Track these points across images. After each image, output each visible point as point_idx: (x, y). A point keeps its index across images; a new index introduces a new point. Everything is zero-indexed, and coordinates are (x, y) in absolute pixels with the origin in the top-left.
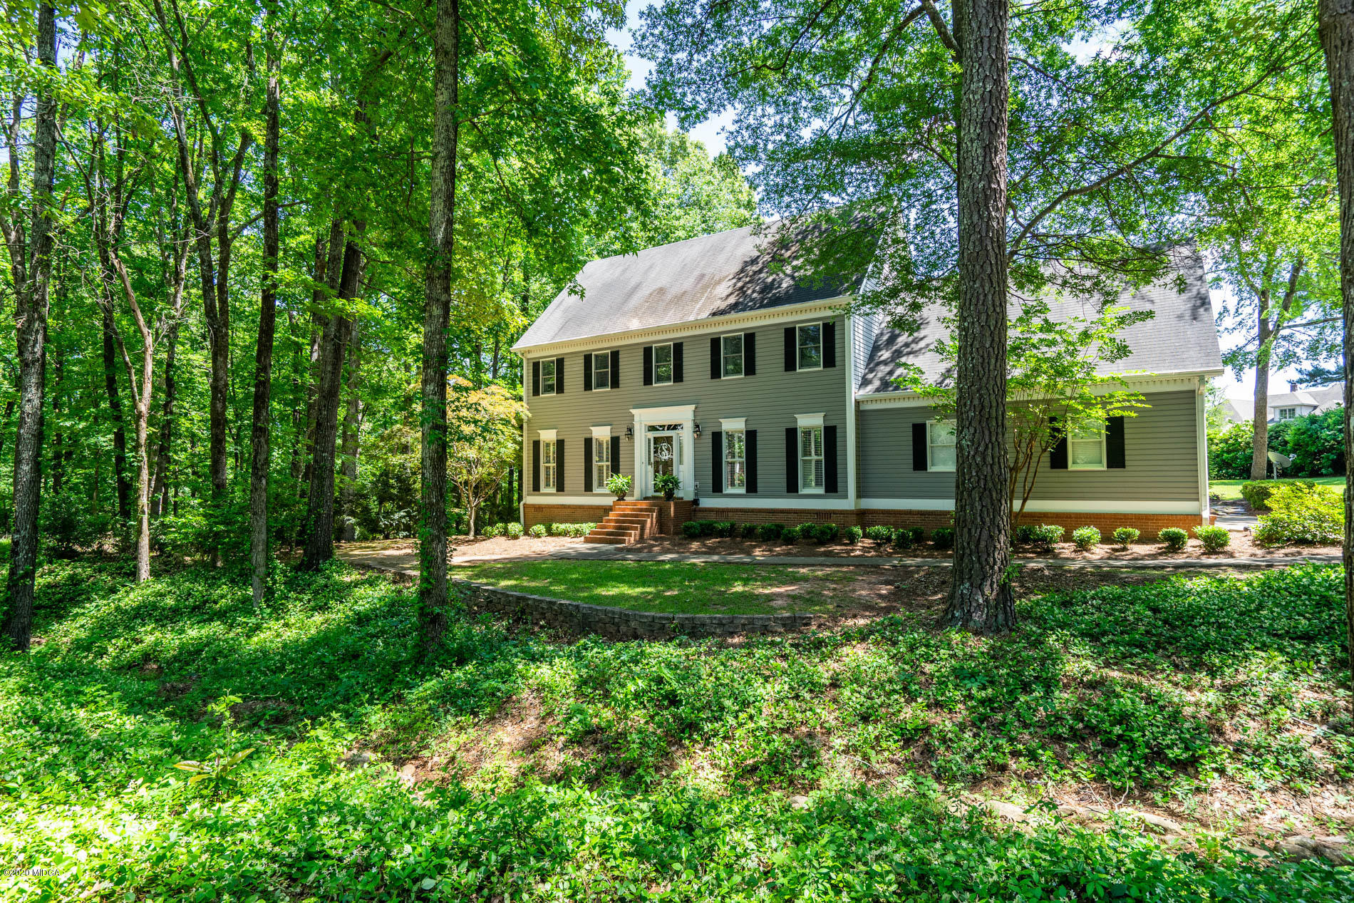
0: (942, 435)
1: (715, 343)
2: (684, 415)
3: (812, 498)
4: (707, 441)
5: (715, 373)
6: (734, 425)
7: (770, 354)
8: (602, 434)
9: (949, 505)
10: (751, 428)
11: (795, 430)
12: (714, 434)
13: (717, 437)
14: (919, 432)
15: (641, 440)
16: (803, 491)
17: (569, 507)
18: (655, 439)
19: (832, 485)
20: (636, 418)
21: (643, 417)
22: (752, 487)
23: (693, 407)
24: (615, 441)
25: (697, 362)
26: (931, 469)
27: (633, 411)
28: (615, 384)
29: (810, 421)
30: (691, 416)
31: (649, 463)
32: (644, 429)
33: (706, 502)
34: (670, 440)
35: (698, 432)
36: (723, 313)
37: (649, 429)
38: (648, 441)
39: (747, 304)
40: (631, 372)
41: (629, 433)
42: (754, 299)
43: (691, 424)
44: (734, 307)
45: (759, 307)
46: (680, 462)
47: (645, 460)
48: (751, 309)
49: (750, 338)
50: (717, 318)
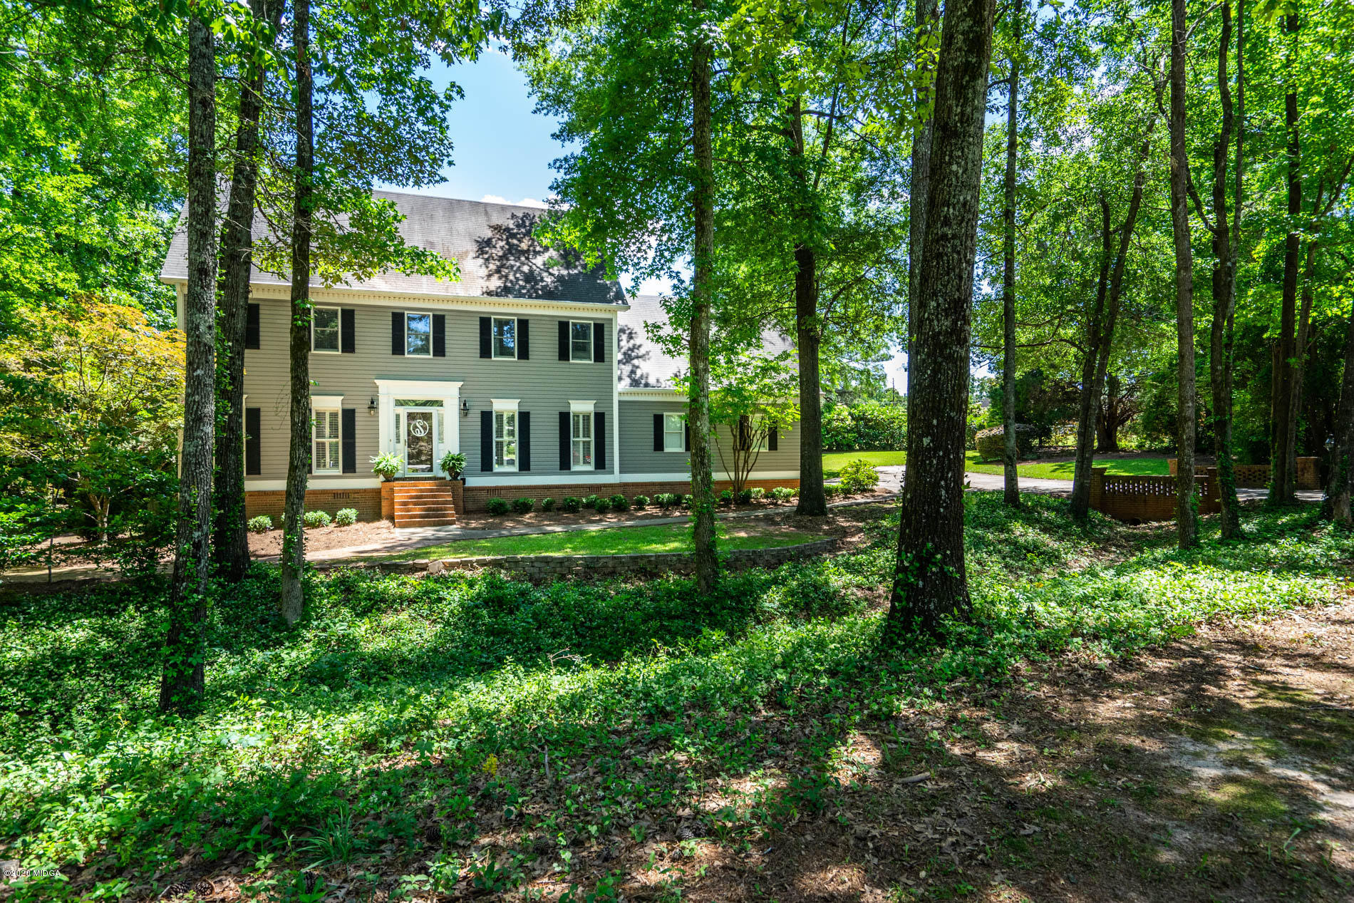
0: (674, 423)
1: (485, 323)
2: (449, 392)
3: (582, 474)
4: (475, 420)
5: (485, 352)
6: (507, 407)
7: (544, 343)
8: (327, 404)
9: (686, 477)
10: (525, 409)
11: (568, 414)
12: (484, 413)
13: (486, 417)
14: (658, 420)
15: (387, 414)
16: (574, 468)
17: (274, 493)
18: (409, 414)
19: (601, 464)
20: (381, 390)
21: (390, 391)
22: (525, 465)
23: (460, 384)
24: (349, 415)
25: (463, 340)
26: (666, 450)
27: (378, 382)
28: (349, 347)
29: (582, 407)
30: (457, 391)
31: (398, 441)
32: (392, 403)
33: (473, 482)
34: (427, 417)
35: (465, 410)
36: (497, 295)
37: (400, 403)
38: (398, 417)
39: (519, 290)
40: (374, 336)
41: (373, 405)
42: (524, 287)
43: (456, 402)
44: (506, 291)
45: (538, 297)
46: (441, 440)
47: (393, 438)
48: (530, 297)
49: (524, 324)
50: (495, 299)
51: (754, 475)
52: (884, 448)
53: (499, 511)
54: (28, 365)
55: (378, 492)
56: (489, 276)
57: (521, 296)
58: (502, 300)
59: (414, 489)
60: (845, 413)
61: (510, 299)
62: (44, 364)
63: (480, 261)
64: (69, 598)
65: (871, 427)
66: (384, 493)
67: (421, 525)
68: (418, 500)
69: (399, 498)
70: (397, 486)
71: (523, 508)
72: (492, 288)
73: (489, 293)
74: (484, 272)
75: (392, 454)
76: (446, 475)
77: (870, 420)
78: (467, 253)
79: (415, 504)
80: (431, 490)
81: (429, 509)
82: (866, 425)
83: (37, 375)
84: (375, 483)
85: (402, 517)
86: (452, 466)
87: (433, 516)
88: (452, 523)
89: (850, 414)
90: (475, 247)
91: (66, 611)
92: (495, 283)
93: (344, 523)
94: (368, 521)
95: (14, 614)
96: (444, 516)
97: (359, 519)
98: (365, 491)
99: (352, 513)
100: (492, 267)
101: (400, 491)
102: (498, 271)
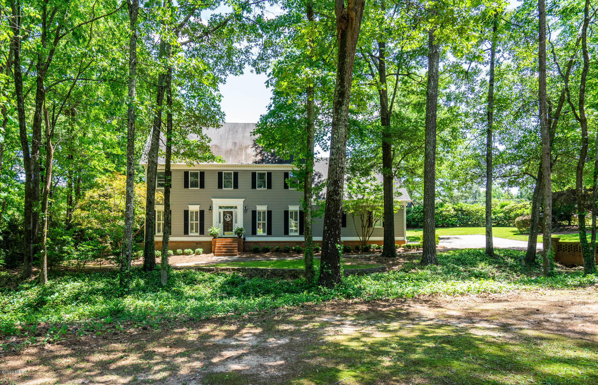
1: (254, 174)
2: (239, 203)
3: (294, 237)
4: (250, 214)
5: (254, 186)
6: (262, 208)
7: (278, 182)
8: (194, 208)
10: (270, 209)
12: (253, 211)
13: (254, 213)
15: (216, 212)
17: (175, 242)
18: (224, 212)
19: (302, 232)
20: (214, 203)
21: (217, 203)
22: (269, 233)
23: (244, 199)
24: (202, 212)
25: (245, 182)
27: (212, 199)
28: (202, 186)
29: (294, 208)
30: (242, 203)
31: (220, 222)
32: (218, 207)
33: (249, 239)
34: (231, 213)
35: (245, 210)
36: (259, 163)
37: (220, 207)
38: (220, 213)
39: (268, 160)
40: (211, 182)
41: (211, 209)
42: (270, 159)
43: (242, 207)
44: (262, 161)
45: (276, 163)
46: (236, 222)
47: (218, 220)
48: (272, 163)
49: (269, 174)
50: (258, 165)
51: (372, 239)
52: (474, 225)
53: (256, 251)
54: (100, 196)
55: (211, 242)
56: (257, 155)
57: (268, 163)
58: (260, 165)
59: (224, 242)
60: (450, 208)
61: (264, 164)
62: (104, 196)
63: (254, 149)
64: (103, 273)
65: (467, 215)
66: (213, 243)
67: (224, 256)
68: (225, 246)
69: (218, 245)
70: (218, 240)
71: (266, 250)
72: (257, 160)
73: (256, 162)
74: (255, 153)
75: (216, 228)
76: (236, 236)
77: (464, 211)
78: (249, 146)
79: (224, 247)
80: (230, 242)
81: (228, 250)
82: (462, 213)
83: (102, 199)
84: (210, 239)
85: (218, 252)
86: (239, 232)
87: (229, 252)
88: (236, 255)
89: (454, 208)
90: (252, 143)
91: (101, 276)
92: (259, 158)
93: (198, 254)
94: (207, 253)
95: (88, 277)
96: (233, 252)
97: (204, 253)
98: (207, 242)
99: (201, 250)
100: (258, 151)
101: (219, 242)
102: (260, 153)
